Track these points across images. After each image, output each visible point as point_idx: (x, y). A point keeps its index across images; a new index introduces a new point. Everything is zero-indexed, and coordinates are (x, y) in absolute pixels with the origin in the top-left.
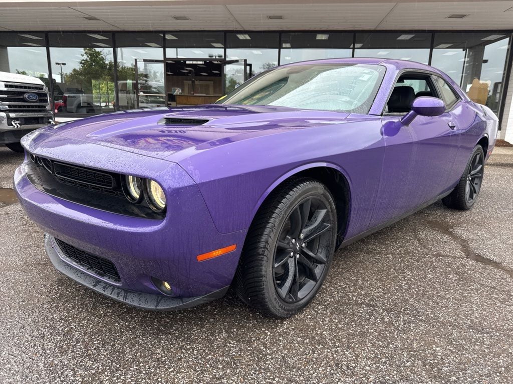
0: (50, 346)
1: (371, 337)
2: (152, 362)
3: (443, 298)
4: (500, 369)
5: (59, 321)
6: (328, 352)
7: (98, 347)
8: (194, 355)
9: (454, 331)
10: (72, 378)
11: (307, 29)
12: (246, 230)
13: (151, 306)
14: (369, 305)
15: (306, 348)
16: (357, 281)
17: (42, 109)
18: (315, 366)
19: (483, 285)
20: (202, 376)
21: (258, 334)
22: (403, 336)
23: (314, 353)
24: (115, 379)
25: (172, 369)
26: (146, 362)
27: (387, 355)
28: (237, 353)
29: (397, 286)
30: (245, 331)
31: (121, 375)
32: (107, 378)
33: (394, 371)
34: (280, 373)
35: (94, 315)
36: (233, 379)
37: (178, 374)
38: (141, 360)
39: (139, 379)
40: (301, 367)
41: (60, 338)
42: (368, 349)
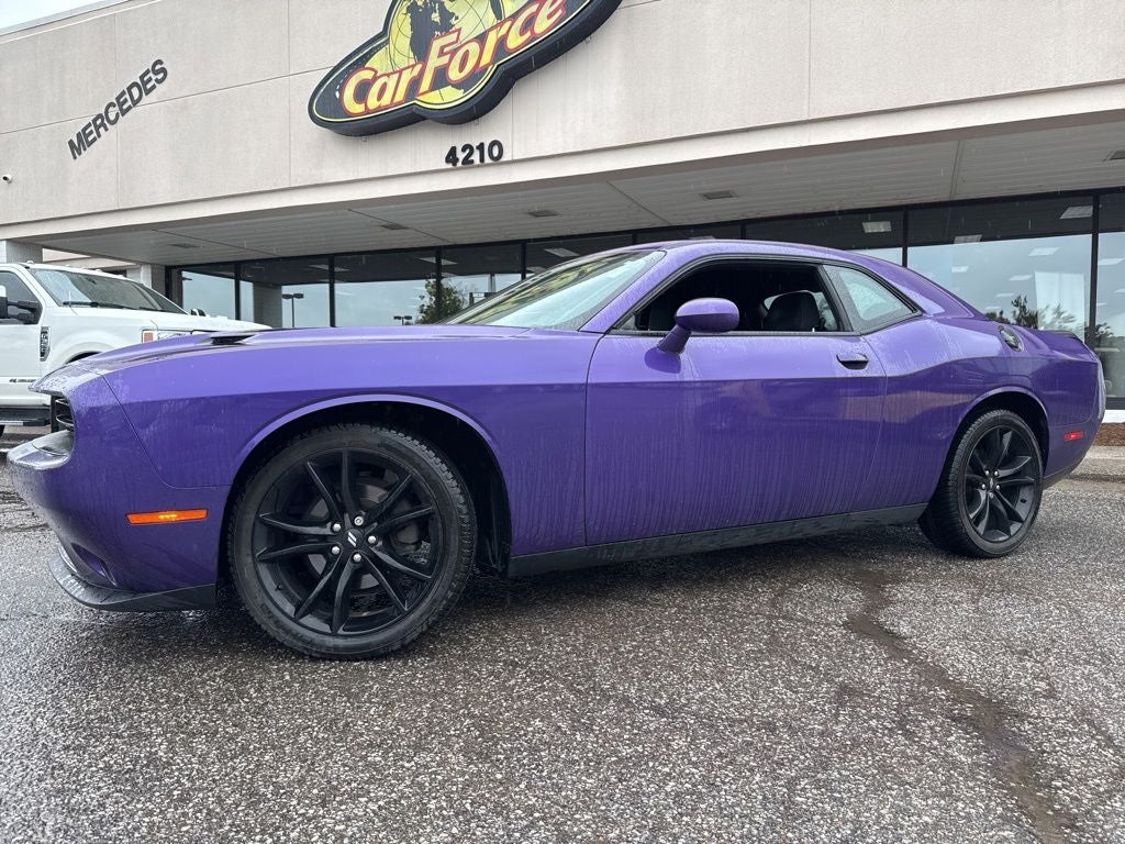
12: (226, 489)
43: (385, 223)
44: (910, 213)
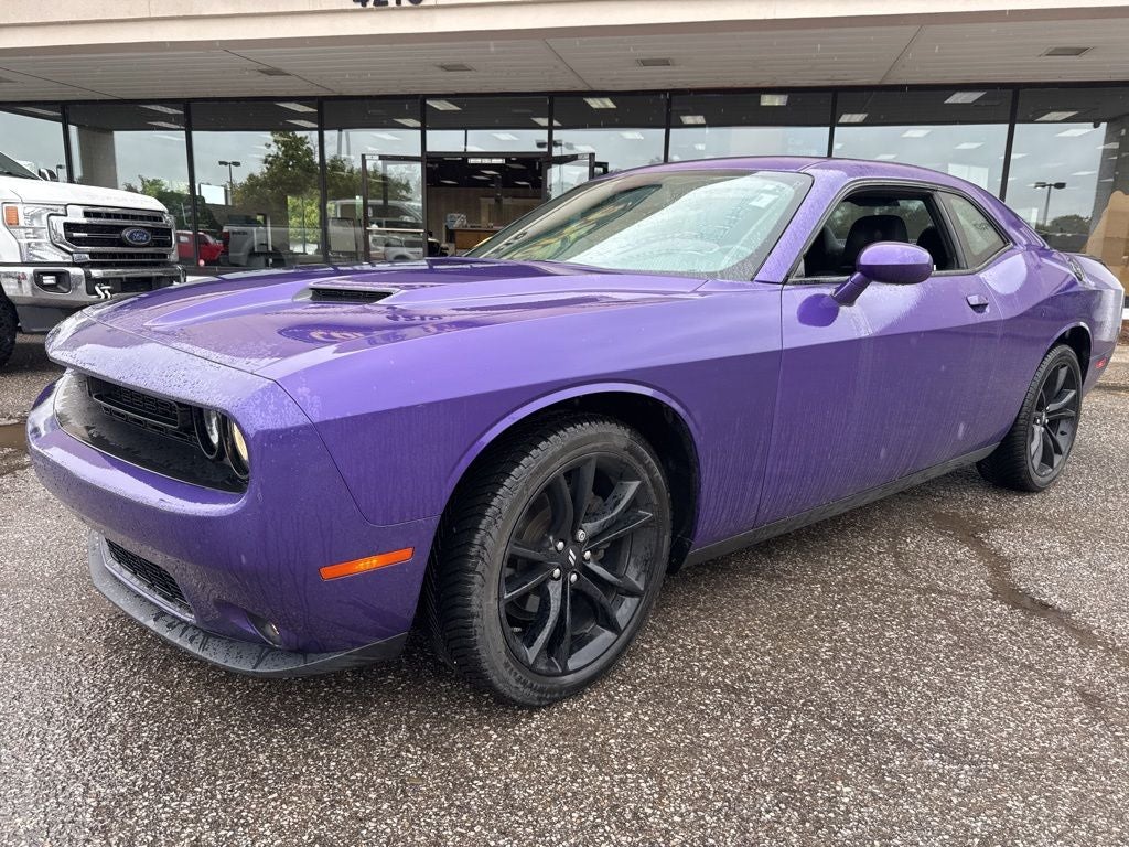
0: (56, 736)
1: (709, 756)
2: (240, 779)
3: (899, 682)
4: (970, 841)
5: (89, 689)
6: (604, 781)
7: (146, 743)
8: (329, 770)
9: (898, 754)
10: (80, 799)
11: (728, 85)
12: (436, 520)
13: (244, 666)
14: (728, 689)
15: (560, 771)
16: (723, 637)
17: (159, 260)
18: (565, 808)
19: (1006, 659)
20: (328, 813)
21: (472, 736)
22: (780, 759)
23: (574, 780)
24: (160, 806)
25: (275, 795)
26: (230, 777)
27: (729, 795)
28: (416, 772)
29: (807, 652)
30: (446, 730)
31: (173, 800)
32: (146, 803)
33: (731, 828)
34: (489, 816)
35: (160, 681)
36: (389, 821)
37: (284, 806)
38: (221, 773)
39: (205, 809)
40: (536, 808)
41: (80, 721)
42: (692, 779)
43: (264, 68)
44: (840, 94)
